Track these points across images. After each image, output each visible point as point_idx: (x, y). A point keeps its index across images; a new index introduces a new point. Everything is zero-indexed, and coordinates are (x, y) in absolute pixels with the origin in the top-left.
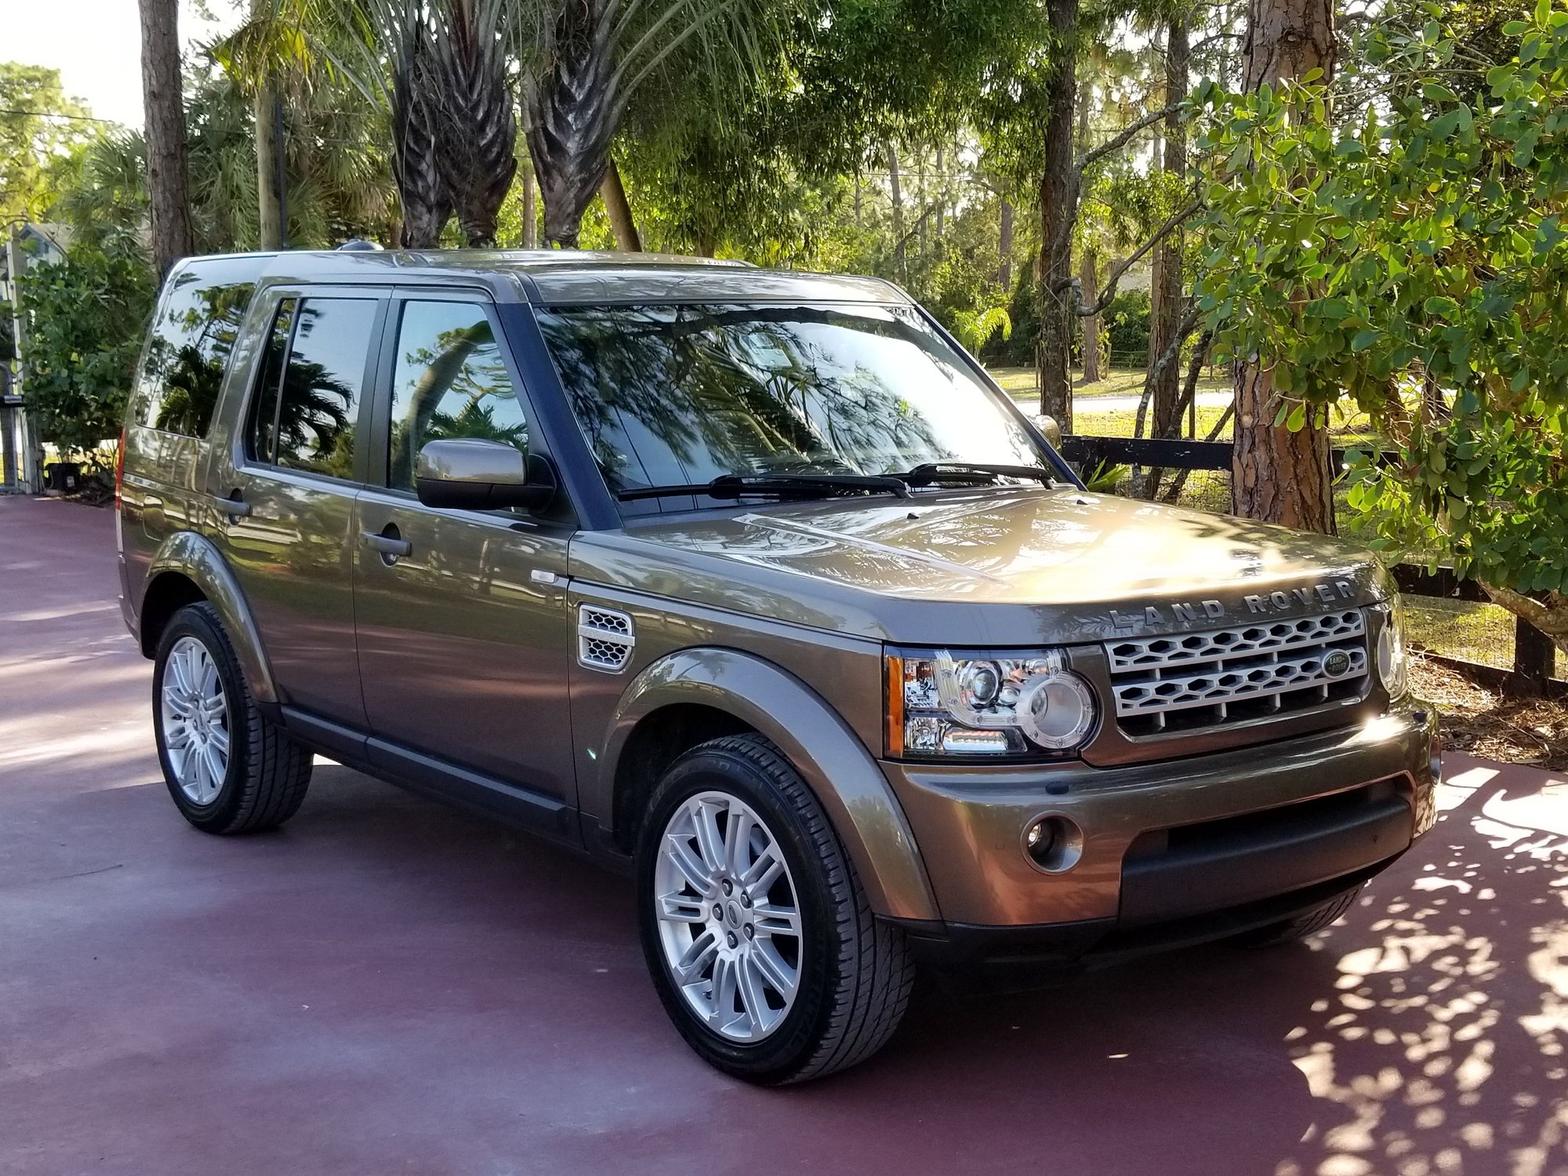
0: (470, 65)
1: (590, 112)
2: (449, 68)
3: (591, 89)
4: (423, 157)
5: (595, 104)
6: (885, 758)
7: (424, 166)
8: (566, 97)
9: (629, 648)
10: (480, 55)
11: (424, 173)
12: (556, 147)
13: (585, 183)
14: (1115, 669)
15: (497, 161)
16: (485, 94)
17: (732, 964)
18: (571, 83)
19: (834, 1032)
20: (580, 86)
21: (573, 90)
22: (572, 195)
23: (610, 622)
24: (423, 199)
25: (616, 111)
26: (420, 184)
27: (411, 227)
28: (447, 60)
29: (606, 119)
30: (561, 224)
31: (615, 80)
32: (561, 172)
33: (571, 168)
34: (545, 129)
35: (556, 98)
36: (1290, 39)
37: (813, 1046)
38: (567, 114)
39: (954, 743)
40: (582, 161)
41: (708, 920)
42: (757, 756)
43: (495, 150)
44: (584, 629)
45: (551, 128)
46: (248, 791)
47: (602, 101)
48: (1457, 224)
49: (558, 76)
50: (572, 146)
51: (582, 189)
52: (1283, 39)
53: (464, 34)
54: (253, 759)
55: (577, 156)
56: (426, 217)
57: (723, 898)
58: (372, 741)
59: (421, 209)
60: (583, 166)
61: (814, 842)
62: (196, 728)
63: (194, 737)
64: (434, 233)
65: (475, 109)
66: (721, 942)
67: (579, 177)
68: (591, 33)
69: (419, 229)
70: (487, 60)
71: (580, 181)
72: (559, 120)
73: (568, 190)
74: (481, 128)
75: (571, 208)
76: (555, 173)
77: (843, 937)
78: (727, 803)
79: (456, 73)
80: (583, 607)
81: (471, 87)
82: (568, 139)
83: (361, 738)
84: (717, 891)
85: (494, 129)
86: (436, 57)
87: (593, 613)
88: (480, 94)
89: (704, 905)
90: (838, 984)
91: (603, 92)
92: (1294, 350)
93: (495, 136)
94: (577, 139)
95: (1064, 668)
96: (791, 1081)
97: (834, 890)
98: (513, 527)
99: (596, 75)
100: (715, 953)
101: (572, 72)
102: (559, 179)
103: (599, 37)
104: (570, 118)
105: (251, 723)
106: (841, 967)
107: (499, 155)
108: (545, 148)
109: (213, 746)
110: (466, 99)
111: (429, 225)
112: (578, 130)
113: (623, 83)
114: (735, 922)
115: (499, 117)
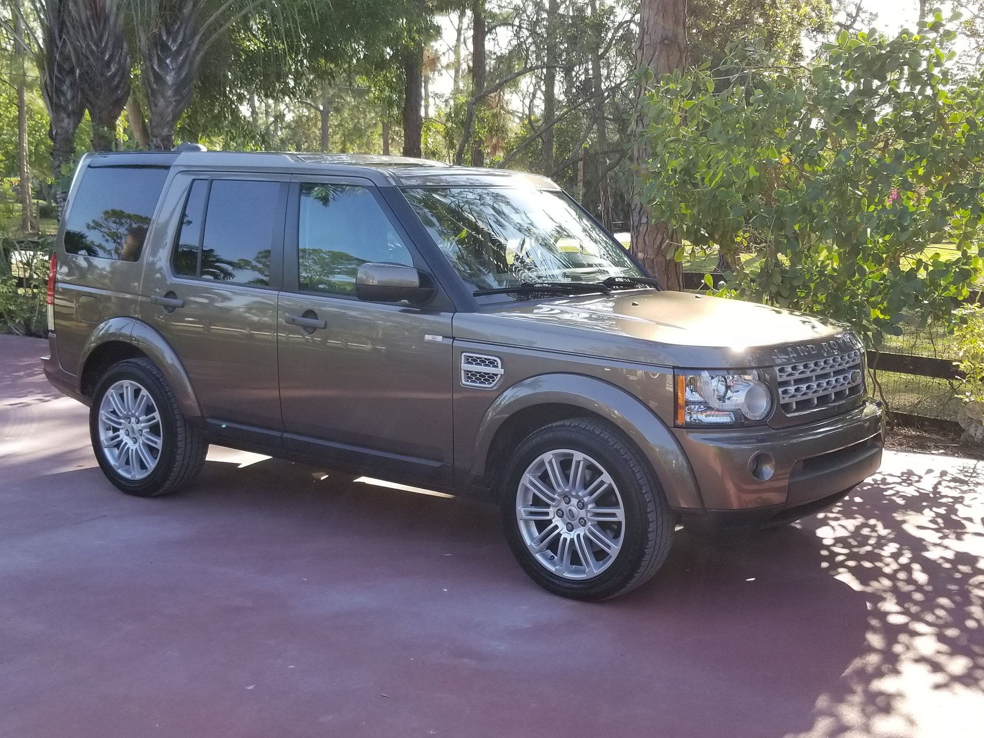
0: (99, 26)
1: (181, 58)
2: (86, 26)
3: (181, 43)
4: (64, 82)
5: (185, 53)
6: (676, 426)
7: (65, 88)
8: (165, 47)
9: (499, 376)
10: (107, 19)
11: (65, 92)
12: (159, 79)
13: (178, 102)
14: (779, 380)
15: (117, 87)
16: (110, 44)
17: (572, 540)
18: (168, 39)
19: (641, 569)
20: (174, 41)
21: (169, 44)
22: (170, 110)
23: (483, 362)
24: (65, 109)
25: (198, 58)
26: (62, 99)
27: (56, 126)
28: (84, 22)
29: (192, 63)
30: (163, 128)
31: (197, 38)
32: (163, 95)
33: (169, 93)
34: (153, 68)
35: (158, 48)
36: (666, 42)
37: (630, 577)
38: (166, 58)
39: (704, 418)
40: (176, 89)
41: (553, 518)
42: (591, 429)
43: (117, 79)
44: (465, 366)
45: (156, 68)
46: (175, 469)
47: (188, 52)
48: (791, 150)
49: (160, 36)
50: (169, 79)
51: (176, 106)
52: (662, 42)
53: (96, 6)
54: (180, 451)
55: (174, 85)
56: (66, 121)
57: (563, 506)
58: (285, 435)
59: (63, 115)
60: (177, 92)
61: (633, 471)
62: (128, 435)
63: (126, 439)
64: (71, 130)
65: (103, 53)
66: (562, 528)
67: (174, 99)
68: (180, 9)
69: (62, 128)
70: (112, 22)
71: (175, 101)
72: (161, 62)
73: (167, 107)
74: (108, 64)
75: (170, 118)
76: (159, 97)
77: (651, 520)
78: (572, 455)
79: (90, 29)
80: (464, 354)
81: (101, 38)
82: (167, 74)
83: (278, 434)
84: (560, 502)
85: (116, 66)
86: (78, 19)
87: (470, 357)
88: (106, 44)
89: (551, 510)
90: (647, 544)
91: (190, 45)
92: (689, 216)
93: (117, 70)
94: (173, 74)
95: (759, 379)
96: (612, 597)
97: (645, 496)
98: (402, 311)
99: (185, 34)
100: (559, 535)
101: (169, 33)
102: (162, 100)
103: (186, 11)
104: (168, 61)
105: (179, 429)
106: (649, 535)
107: (119, 82)
108: (152, 79)
109: (145, 444)
110: (97, 46)
111: (69, 125)
112: (173, 69)
113: (202, 42)
114: (573, 517)
115: (120, 59)
